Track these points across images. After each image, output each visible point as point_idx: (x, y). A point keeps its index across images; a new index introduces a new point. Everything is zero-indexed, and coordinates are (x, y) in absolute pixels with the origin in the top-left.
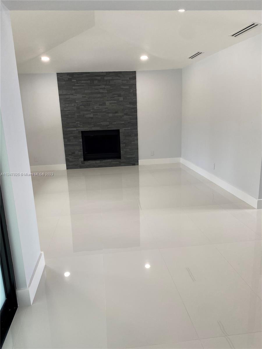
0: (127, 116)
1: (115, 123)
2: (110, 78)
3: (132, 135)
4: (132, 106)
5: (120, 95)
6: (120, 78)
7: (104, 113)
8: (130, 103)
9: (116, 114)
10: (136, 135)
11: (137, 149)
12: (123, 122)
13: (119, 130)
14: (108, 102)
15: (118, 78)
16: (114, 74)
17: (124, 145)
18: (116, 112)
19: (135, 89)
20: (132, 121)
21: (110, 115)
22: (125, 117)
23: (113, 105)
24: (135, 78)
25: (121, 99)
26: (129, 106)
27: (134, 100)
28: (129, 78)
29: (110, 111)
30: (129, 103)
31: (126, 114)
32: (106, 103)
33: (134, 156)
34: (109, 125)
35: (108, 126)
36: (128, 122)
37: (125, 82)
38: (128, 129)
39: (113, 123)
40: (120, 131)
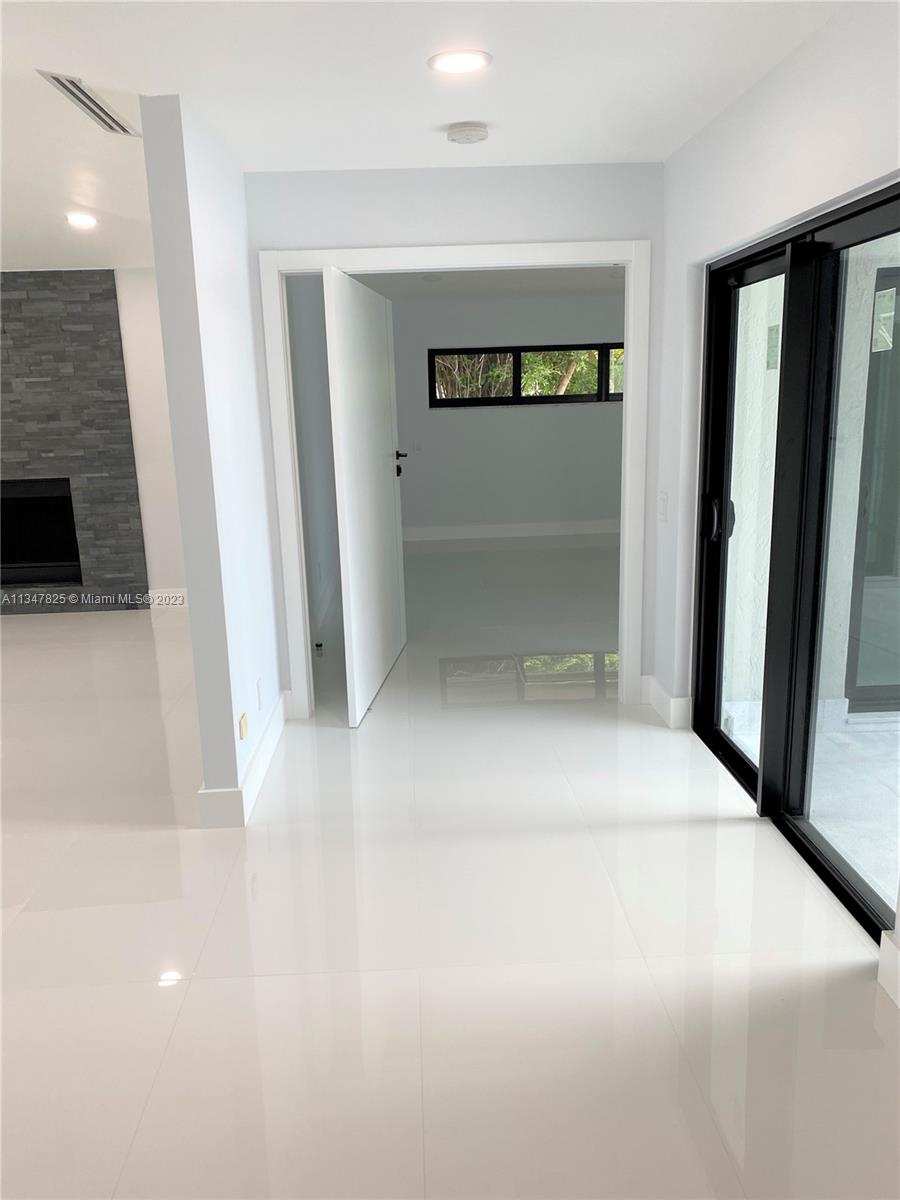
0: (95, 432)
1: (51, 455)
2: (23, 295)
3: (116, 499)
4: (108, 395)
5: (60, 357)
6: (55, 295)
7: (11, 420)
8: (103, 385)
9: (53, 425)
10: (134, 498)
11: (141, 548)
12: (80, 453)
13: (68, 480)
14: (18, 380)
15: (48, 294)
16: (32, 280)
17: (90, 534)
18: (53, 417)
19: (115, 335)
20: (111, 446)
21: (32, 427)
22: (84, 432)
23: (38, 390)
24: (112, 295)
25: (67, 369)
26: (97, 393)
27: (115, 372)
28: (91, 295)
29: (28, 413)
30: (96, 385)
31: (89, 424)
32: (14, 385)
33: (132, 575)
34: (28, 463)
35: (29, 467)
36: (99, 453)
37: (78, 308)
38: (102, 477)
39: (44, 455)
40: (73, 484)
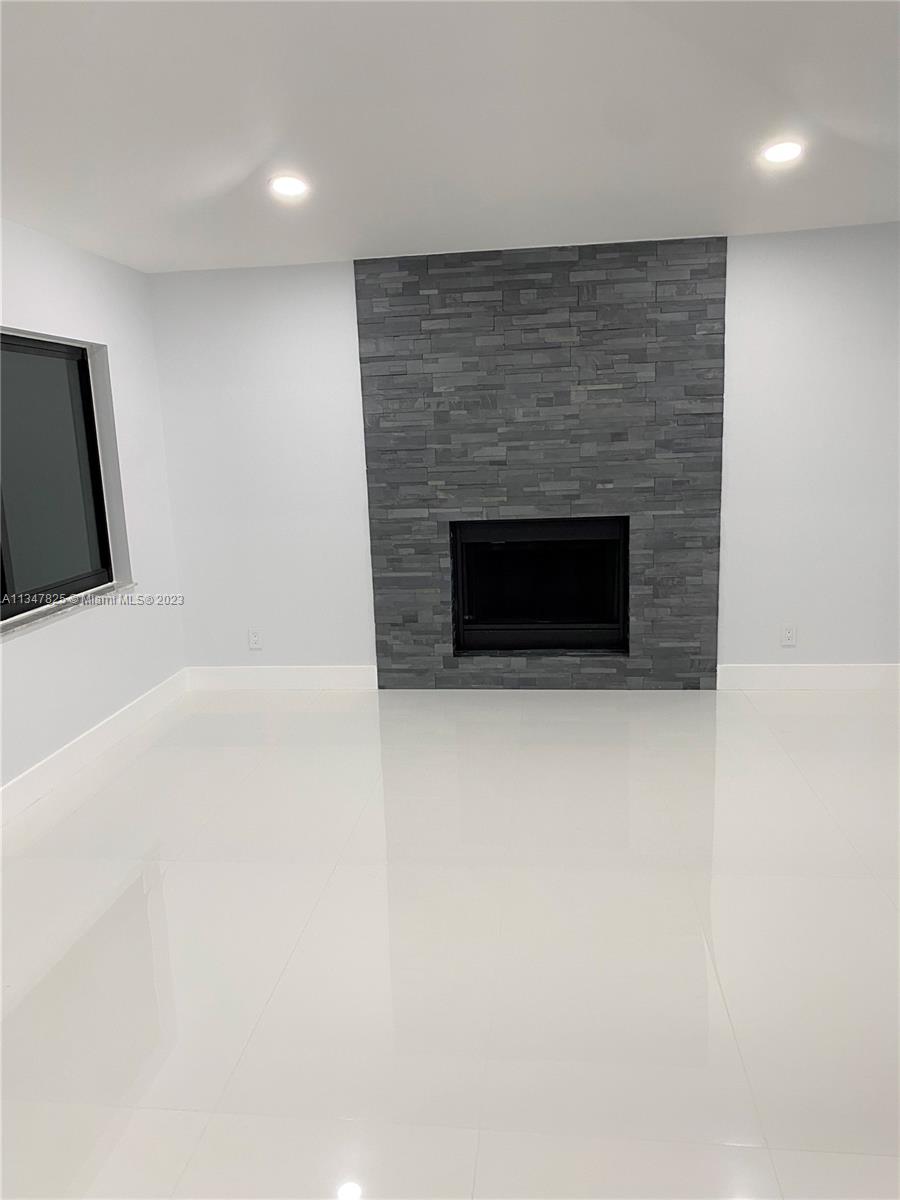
0: (671, 455)
1: (610, 486)
2: (601, 276)
3: (688, 544)
4: (697, 407)
5: (639, 357)
6: (643, 274)
7: (562, 441)
8: (690, 393)
9: (618, 446)
10: (714, 544)
11: (714, 610)
12: (650, 483)
13: (627, 518)
14: (580, 388)
15: (635, 273)
16: (616, 255)
17: (648, 590)
18: (617, 437)
19: (717, 326)
20: (691, 474)
21: (589, 449)
22: (657, 456)
23: (605, 400)
24: (719, 271)
25: (646, 373)
26: (679, 405)
27: (710, 375)
28: (693, 272)
29: (586, 432)
30: (683, 394)
31: (665, 445)
32: (573, 393)
33: (697, 644)
34: (578, 497)
35: (577, 502)
36: (674, 483)
37: (668, 292)
38: (674, 516)
39: (600, 486)
40: (632, 524)
